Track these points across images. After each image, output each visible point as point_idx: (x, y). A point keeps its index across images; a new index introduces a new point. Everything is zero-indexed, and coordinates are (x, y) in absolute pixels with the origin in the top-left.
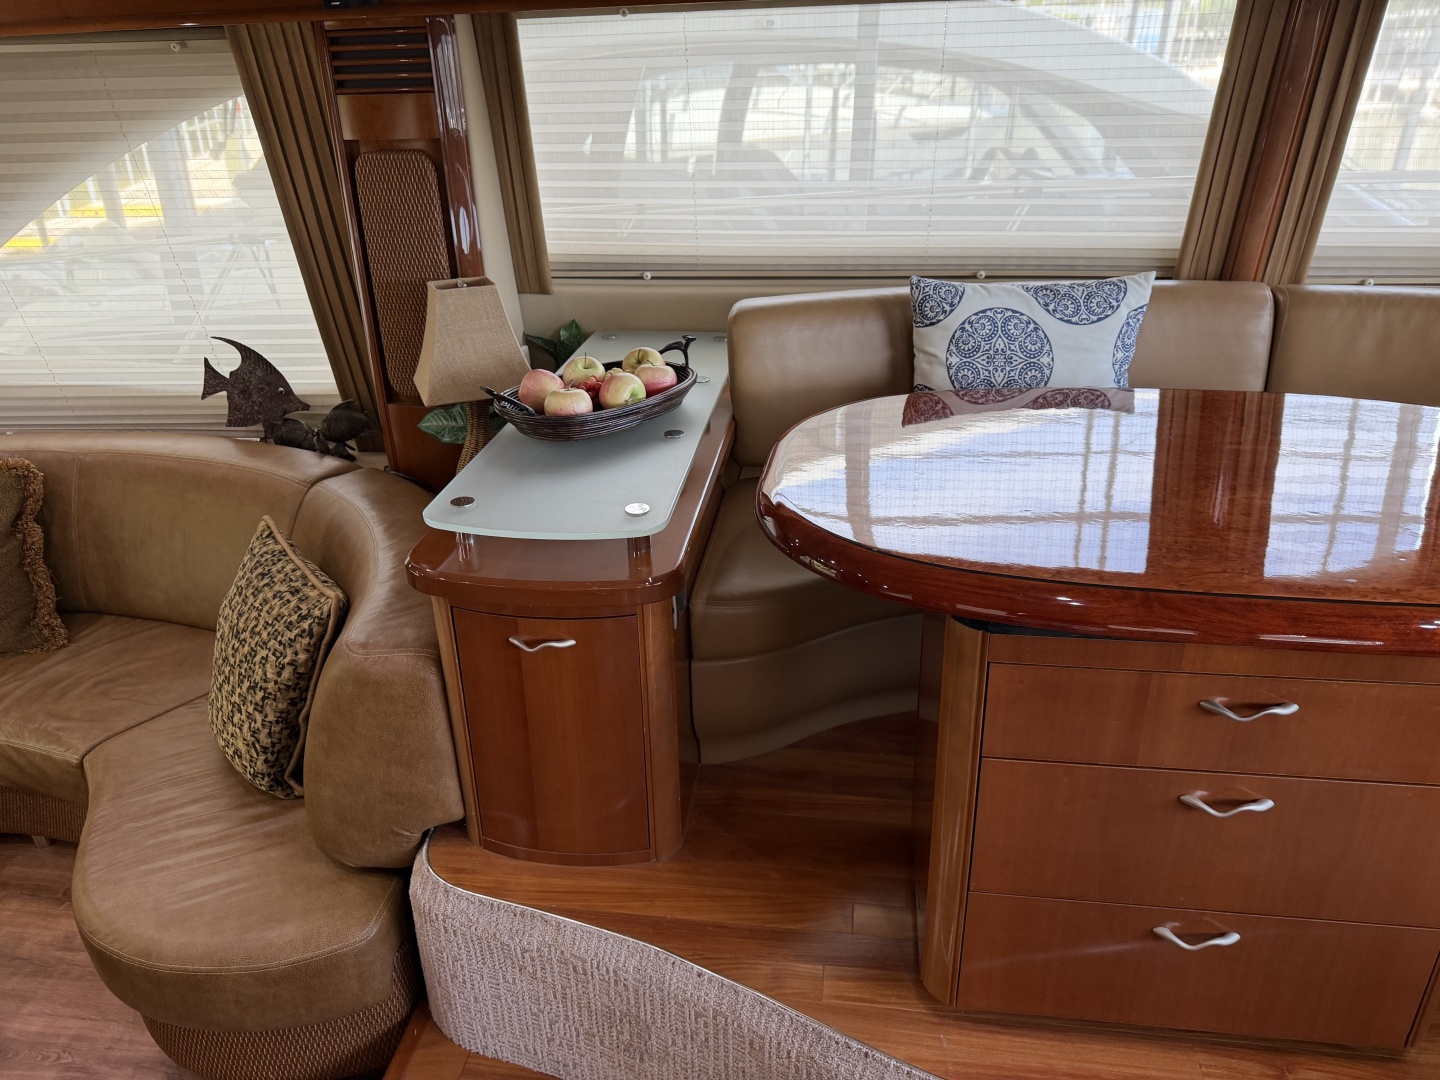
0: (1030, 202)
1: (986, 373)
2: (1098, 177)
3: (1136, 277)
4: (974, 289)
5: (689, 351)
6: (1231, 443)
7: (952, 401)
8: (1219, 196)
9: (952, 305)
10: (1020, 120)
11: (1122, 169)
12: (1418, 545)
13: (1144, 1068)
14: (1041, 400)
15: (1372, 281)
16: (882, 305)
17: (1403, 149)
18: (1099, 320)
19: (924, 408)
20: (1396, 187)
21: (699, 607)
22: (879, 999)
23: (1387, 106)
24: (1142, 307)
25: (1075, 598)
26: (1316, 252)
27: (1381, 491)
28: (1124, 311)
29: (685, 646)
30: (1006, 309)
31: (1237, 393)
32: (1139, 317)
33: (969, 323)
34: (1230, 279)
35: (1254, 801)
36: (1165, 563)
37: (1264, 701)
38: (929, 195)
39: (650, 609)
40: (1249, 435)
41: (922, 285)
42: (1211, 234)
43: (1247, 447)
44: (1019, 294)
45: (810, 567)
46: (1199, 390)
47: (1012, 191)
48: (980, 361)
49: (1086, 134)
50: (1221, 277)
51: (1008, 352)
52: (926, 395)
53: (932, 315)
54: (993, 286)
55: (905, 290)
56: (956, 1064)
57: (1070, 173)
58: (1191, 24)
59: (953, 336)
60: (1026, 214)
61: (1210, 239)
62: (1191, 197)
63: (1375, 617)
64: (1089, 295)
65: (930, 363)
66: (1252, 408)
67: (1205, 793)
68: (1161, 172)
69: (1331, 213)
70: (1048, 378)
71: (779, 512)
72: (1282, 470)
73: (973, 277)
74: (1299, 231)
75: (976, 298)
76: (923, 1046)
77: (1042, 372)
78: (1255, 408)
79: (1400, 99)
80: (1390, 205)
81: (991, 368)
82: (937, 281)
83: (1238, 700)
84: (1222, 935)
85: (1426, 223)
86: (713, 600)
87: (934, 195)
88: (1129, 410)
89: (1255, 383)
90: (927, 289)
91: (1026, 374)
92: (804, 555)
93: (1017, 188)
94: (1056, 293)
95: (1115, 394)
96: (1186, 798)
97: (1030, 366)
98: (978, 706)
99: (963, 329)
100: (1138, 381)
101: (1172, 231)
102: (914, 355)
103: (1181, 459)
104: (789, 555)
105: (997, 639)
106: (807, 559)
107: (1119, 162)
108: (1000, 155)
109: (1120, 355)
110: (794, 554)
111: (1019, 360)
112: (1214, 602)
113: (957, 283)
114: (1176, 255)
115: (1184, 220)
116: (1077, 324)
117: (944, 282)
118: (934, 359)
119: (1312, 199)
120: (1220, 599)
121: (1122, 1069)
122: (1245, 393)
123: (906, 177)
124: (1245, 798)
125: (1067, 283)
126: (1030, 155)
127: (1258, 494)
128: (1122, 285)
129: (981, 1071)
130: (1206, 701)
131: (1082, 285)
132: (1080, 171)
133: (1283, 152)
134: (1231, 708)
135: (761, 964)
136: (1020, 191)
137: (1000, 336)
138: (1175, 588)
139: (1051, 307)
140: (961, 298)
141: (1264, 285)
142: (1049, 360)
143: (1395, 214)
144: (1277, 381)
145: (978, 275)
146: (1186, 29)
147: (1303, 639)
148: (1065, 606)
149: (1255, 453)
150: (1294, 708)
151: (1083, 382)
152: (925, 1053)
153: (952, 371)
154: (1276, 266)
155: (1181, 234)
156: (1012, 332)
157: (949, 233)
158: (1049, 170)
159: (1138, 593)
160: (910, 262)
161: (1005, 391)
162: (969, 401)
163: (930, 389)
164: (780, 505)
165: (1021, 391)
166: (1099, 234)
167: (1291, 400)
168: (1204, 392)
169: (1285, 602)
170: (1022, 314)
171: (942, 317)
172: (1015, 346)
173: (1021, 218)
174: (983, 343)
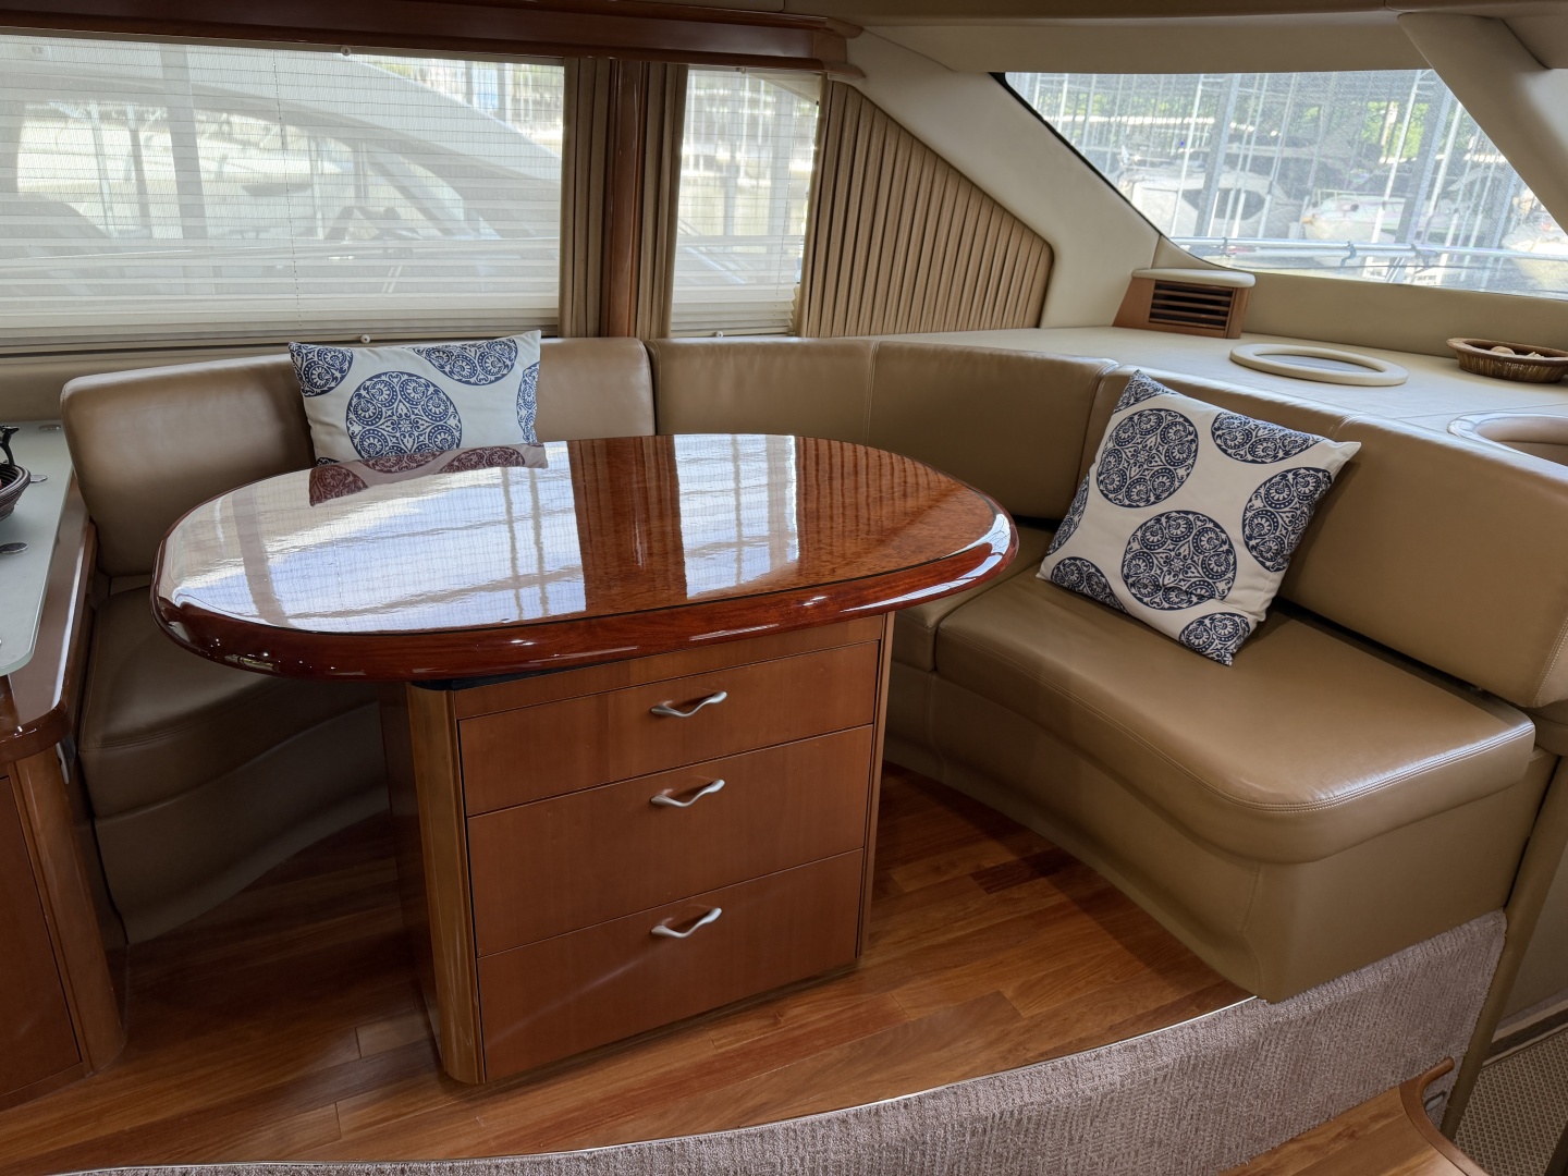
0: (402, 263)
1: (394, 440)
2: (463, 238)
3: (523, 336)
4: (362, 354)
5: (11, 445)
6: (638, 482)
7: (362, 471)
8: (583, 256)
9: (341, 371)
10: (373, 177)
11: (487, 230)
12: (797, 555)
13: (668, 1064)
14: (456, 463)
15: (721, 333)
16: (261, 376)
17: (728, 217)
18: (497, 379)
19: (331, 483)
20: (729, 250)
21: (92, 752)
22: (404, 1110)
23: (711, 174)
24: (534, 365)
25: (528, 639)
26: (674, 309)
27: (765, 512)
28: (518, 370)
29: (83, 805)
30: (402, 373)
31: (635, 438)
32: (534, 374)
33: (365, 389)
34: (608, 336)
35: (709, 785)
36: (600, 592)
37: (700, 695)
38: (291, 255)
39: (23, 765)
40: (651, 474)
41: (304, 351)
42: (583, 294)
43: (652, 484)
44: (411, 358)
45: (240, 666)
46: (601, 439)
47: (381, 251)
48: (385, 427)
49: (445, 193)
50: (599, 334)
51: (413, 417)
52: (332, 468)
53: (320, 382)
54: (383, 349)
55: (285, 358)
56: (498, 1137)
57: (435, 232)
58: (526, 85)
59: (350, 404)
60: (401, 275)
61: (583, 298)
62: (558, 258)
63: (765, 605)
64: (482, 356)
65: (329, 434)
66: (649, 450)
67: (671, 790)
68: (526, 233)
69: (680, 273)
70: (459, 440)
71: (188, 614)
72: (685, 506)
73: (358, 342)
74: (656, 290)
75: (366, 364)
76: (460, 1136)
77: (451, 434)
78: (652, 451)
79: (719, 168)
80: (726, 267)
81: (398, 435)
82: (321, 347)
83: (681, 700)
84: (707, 914)
85: (755, 282)
86: (110, 741)
87: (296, 255)
88: (543, 464)
89: (647, 429)
90: (310, 356)
91: (436, 437)
92: (231, 653)
93: (385, 249)
94: (449, 355)
95: (527, 450)
96: (656, 799)
97: (438, 429)
98: (455, 767)
99: (359, 396)
100: (546, 435)
101: (548, 291)
102: (310, 427)
103: (599, 501)
104: (211, 658)
105: (461, 695)
106: (234, 658)
107: (483, 224)
108: (357, 214)
109: (524, 412)
110: (216, 655)
111: (425, 424)
112: (644, 617)
113: (343, 349)
114: (556, 314)
115: (557, 280)
116: (475, 384)
117: (329, 347)
118: (333, 429)
119: (662, 257)
120: (650, 614)
121: (650, 1074)
122: (641, 438)
123: (252, 235)
124: (702, 784)
125: (459, 344)
126: (391, 214)
127: (669, 521)
128: (512, 344)
129: (522, 1134)
130: (656, 707)
131: (473, 346)
132: (446, 232)
133: (629, 219)
134: (676, 708)
135: (260, 1131)
136: (390, 251)
137: (400, 401)
138: (612, 612)
139: (447, 369)
140: (350, 363)
141: (637, 340)
142: (456, 422)
143: (728, 273)
144: (664, 427)
145: (363, 339)
146: (522, 87)
147: (722, 633)
148: (519, 648)
149: (659, 488)
150: (724, 695)
151: (495, 440)
152: (463, 1142)
153: (356, 441)
154: (645, 322)
155: (557, 294)
156: (412, 396)
157: (321, 296)
158: (413, 230)
159: (582, 622)
160: (283, 327)
161: (418, 457)
162: (381, 471)
163: (335, 461)
164: (186, 606)
165: (434, 456)
166: (479, 295)
167: (680, 440)
168: (607, 439)
169: (699, 606)
170: (419, 377)
171: (333, 384)
172: (419, 410)
173: (395, 280)
174: (384, 409)
